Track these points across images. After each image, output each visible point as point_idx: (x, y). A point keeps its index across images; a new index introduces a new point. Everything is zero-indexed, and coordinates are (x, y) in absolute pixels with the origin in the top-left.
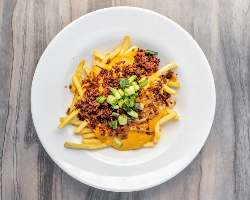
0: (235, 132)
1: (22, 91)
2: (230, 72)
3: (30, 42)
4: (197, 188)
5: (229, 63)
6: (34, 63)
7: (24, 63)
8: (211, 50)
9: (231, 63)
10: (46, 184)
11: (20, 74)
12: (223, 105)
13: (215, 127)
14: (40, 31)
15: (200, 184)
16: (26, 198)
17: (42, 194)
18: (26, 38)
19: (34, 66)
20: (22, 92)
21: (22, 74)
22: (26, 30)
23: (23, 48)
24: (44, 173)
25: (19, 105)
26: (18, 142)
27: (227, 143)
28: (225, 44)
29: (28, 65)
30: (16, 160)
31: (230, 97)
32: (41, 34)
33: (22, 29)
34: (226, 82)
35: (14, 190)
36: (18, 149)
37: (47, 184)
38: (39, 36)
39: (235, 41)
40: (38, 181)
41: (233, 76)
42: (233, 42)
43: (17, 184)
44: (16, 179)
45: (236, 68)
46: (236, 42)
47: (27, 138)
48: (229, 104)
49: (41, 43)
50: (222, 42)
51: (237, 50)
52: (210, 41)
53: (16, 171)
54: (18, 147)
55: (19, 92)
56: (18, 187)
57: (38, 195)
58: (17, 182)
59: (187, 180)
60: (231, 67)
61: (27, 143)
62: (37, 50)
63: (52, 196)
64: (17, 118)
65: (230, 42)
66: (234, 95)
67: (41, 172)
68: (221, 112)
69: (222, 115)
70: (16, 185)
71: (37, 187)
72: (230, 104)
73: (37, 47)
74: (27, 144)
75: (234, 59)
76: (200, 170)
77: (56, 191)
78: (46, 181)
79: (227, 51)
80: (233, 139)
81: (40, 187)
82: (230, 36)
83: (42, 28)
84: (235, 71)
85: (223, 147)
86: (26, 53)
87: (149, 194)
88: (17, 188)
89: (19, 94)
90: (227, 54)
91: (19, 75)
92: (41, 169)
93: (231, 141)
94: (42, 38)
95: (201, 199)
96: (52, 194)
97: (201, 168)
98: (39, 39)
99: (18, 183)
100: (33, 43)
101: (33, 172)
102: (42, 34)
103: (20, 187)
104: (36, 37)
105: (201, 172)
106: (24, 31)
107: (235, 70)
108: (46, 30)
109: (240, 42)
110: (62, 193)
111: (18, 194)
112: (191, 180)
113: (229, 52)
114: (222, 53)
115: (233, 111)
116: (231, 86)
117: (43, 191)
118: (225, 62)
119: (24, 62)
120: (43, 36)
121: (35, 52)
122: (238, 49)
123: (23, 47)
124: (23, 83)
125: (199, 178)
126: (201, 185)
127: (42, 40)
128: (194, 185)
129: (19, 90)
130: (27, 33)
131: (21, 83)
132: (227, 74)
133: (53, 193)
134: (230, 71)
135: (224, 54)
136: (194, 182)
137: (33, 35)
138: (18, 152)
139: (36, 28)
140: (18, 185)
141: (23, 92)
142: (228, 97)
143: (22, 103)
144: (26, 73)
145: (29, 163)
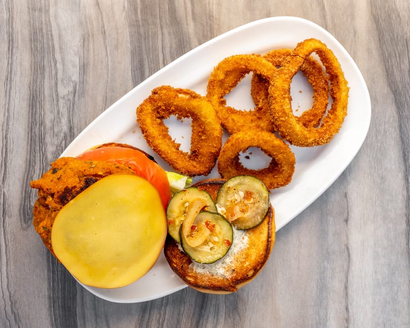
0: (405, 179)
1: (11, 123)
2: (393, 72)
3: (21, 31)
4: (343, 285)
5: (390, 55)
6: (32, 70)
7: (11, 71)
8: (355, 33)
9: (394, 54)
10: (64, 294)
11: (6, 91)
12: (382, 131)
13: (370, 172)
14: (39, 10)
15: (347, 278)
16: (28, 322)
17: (57, 312)
18: (14, 23)
19: (31, 75)
20: (11, 126)
21: (10, 92)
22: (13, 8)
23: (9, 42)
24: (59, 273)
25: (6, 149)
26: (7, 218)
27: (392, 201)
28: (381, 21)
29: (19, 74)
30: (6, 253)
31: (394, 117)
32: (41, 15)
33: (4, 8)
34: (385, 91)
35: (5, 309)
36: (9, 232)
37: (66, 294)
38: (37, 19)
39: (399, 16)
40: (48, 290)
41: (398, 79)
42: (395, 16)
43: (10, 296)
44: (8, 286)
45: (401, 63)
46: (401, 16)
47: (24, 210)
48: (393, 130)
49: (42, 33)
50: (375, 19)
51: (403, 30)
52: (353, 17)
53: (7, 274)
54: (8, 229)
55: (5, 125)
56: (12, 303)
57: (50, 315)
58: (10, 293)
59: (323, 273)
60: (394, 62)
61: (25, 220)
62: (35, 45)
63: (76, 314)
64: (4, 174)
65: (389, 16)
66: (401, 114)
67: (53, 272)
68: (379, 145)
69: (381, 150)
70: (7, 299)
71: (47, 300)
72: (395, 130)
73: (34, 40)
74: (25, 222)
75: (399, 48)
76: (346, 251)
77: (83, 305)
78: (64, 289)
79: (384, 34)
80: (402, 194)
81: (52, 300)
82: (389, 7)
83: (43, 5)
84: (401, 71)
85: (386, 208)
86: (14, 51)
87: (257, 301)
88: (10, 303)
89: (5, 128)
90: (386, 40)
91: (4, 94)
92: (53, 266)
93: (400, 197)
94: (44, 23)
95: (351, 304)
96: (76, 311)
97: (348, 249)
98: (37, 24)
99: (12, 296)
100: (26, 32)
101: (39, 272)
102: (43, 16)
103: (16, 302)
104: (32, 21)
105: (349, 256)
106: (9, 12)
107: (401, 68)
108: (51, 7)
109: (407, 17)
110: (95, 308)
111: (13, 315)
112: (331, 271)
113: (389, 35)
114: (377, 38)
115: (400, 143)
116: (395, 97)
117: (59, 306)
118: (383, 54)
119: (11, 68)
120: (46, 20)
121: (32, 49)
122: (405, 30)
123: (9, 40)
124: (13, 108)
125: (345, 267)
126: (350, 279)
127: (44, 27)
128: (337, 281)
129: (4, 122)
130: (15, 13)
131: (8, 108)
132: (388, 75)
133: (78, 310)
134: (392, 70)
135: (380, 40)
136: (336, 275)
137: (26, 17)
138: (9, 236)
139: (32, 5)
140: (12, 298)
141: (13, 125)
142: (390, 117)
143: (12, 146)
144: (17, 88)
145: (30, 257)
